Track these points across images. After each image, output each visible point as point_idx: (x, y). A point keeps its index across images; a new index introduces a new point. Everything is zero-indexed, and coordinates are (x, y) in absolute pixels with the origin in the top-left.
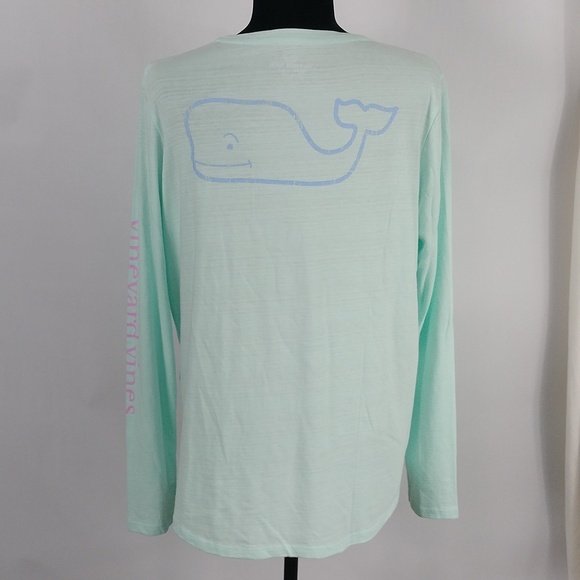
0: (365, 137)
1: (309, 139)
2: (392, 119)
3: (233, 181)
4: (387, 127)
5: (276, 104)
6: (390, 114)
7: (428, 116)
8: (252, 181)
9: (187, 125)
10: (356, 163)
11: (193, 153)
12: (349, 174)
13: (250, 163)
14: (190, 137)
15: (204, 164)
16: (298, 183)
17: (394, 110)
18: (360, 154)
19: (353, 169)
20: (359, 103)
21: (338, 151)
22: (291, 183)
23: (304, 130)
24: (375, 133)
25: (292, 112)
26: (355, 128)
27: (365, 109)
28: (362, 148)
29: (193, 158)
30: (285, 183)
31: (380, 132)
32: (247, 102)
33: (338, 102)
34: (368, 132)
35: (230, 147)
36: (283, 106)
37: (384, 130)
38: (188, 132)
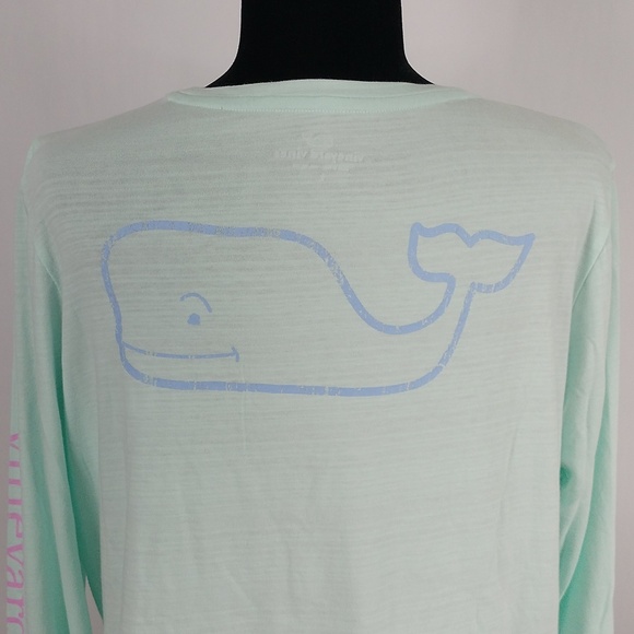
0: (469, 296)
1: (356, 304)
2: (522, 258)
3: (202, 386)
4: (512, 275)
5: (289, 235)
6: (518, 250)
7: (588, 246)
8: (239, 387)
9: (105, 272)
10: (450, 350)
11: (119, 329)
12: (437, 370)
13: (235, 353)
14: (112, 295)
15: (143, 352)
16: (334, 391)
17: (527, 241)
18: (459, 330)
19: (444, 360)
20: (458, 230)
21: (417, 326)
22: (320, 390)
23: (346, 288)
24: (488, 289)
25: (322, 252)
26: (450, 281)
27: (470, 241)
28: (463, 319)
29: (119, 337)
30: (307, 390)
31: (499, 286)
32: (227, 232)
33: (418, 230)
34: (477, 287)
35: (194, 320)
36: (304, 240)
37: (506, 282)
38: (108, 286)
